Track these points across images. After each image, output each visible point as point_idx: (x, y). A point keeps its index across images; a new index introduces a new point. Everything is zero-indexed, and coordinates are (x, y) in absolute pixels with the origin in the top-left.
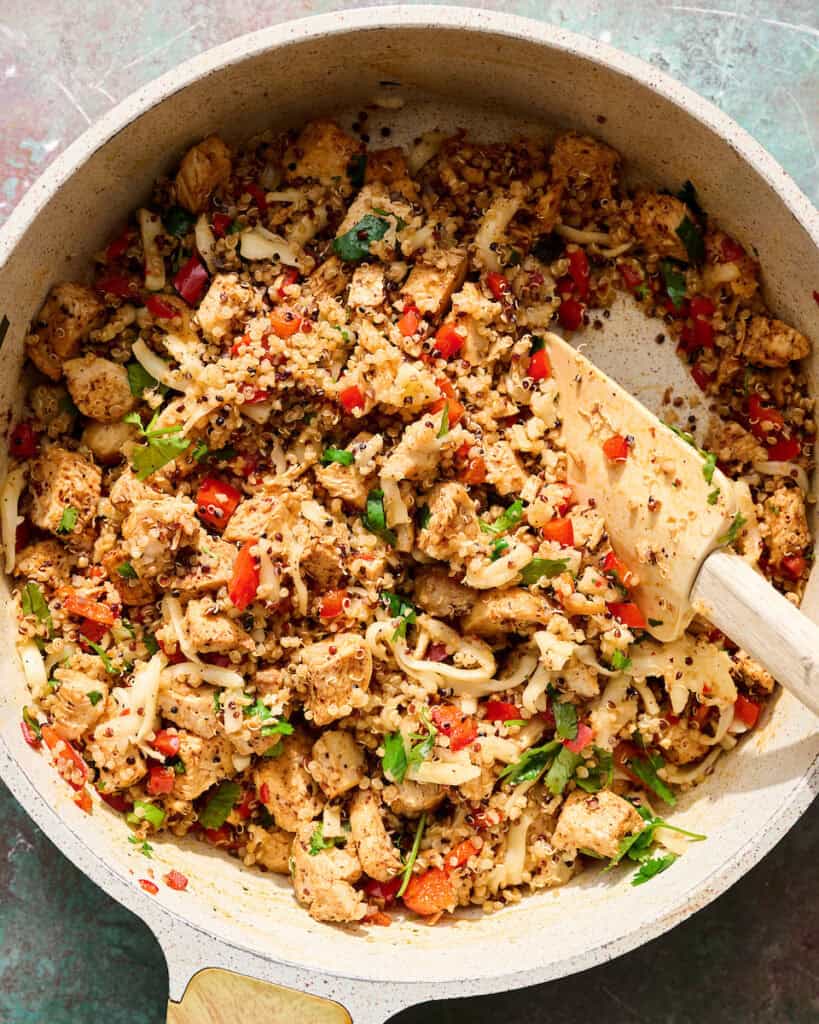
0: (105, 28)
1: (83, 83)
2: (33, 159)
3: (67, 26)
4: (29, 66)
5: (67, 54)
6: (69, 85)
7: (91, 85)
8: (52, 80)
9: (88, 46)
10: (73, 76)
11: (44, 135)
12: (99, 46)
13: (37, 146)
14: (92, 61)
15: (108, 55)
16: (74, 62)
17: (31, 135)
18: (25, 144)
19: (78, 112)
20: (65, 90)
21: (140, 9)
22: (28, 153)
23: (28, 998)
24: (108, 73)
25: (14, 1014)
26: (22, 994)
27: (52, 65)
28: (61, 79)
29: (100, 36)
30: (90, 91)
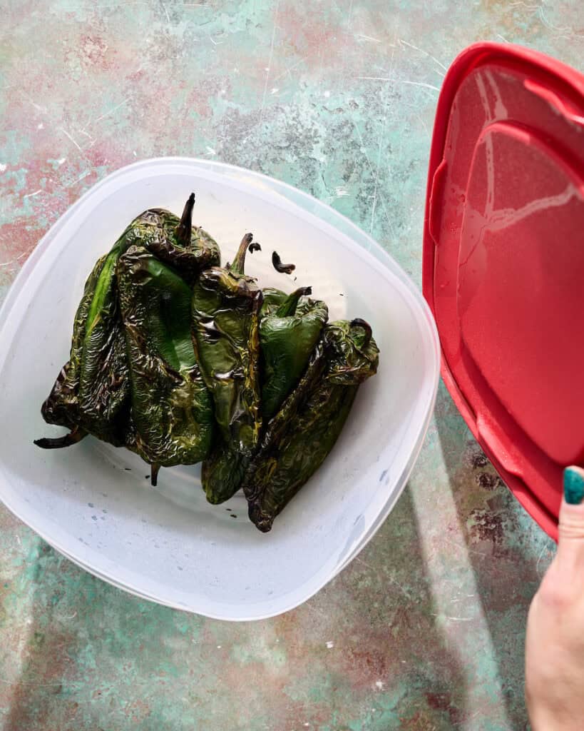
0: (85, 102)
1: (75, 129)
2: (53, 167)
3: (66, 103)
4: (49, 123)
5: (67, 116)
6: (69, 131)
7: (80, 131)
8: (61, 129)
9: (77, 112)
10: (70, 127)
11: (58, 156)
12: (82, 111)
13: (55, 162)
14: (79, 118)
15: (87, 116)
16: (71, 120)
17: (52, 156)
18: (49, 161)
19: (74, 144)
20: (67, 133)
21: (101, 92)
22: (51, 165)
23: (73, 575)
24: (87, 125)
25: (67, 583)
26: (70, 573)
27: (59, 122)
28: (65, 129)
29: (83, 107)
30: (79, 133)
